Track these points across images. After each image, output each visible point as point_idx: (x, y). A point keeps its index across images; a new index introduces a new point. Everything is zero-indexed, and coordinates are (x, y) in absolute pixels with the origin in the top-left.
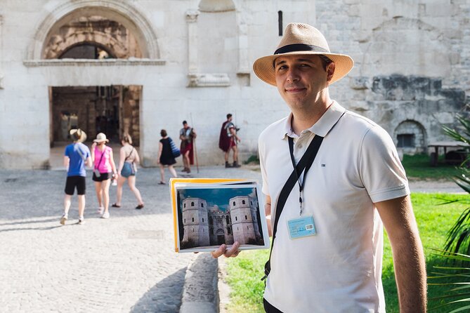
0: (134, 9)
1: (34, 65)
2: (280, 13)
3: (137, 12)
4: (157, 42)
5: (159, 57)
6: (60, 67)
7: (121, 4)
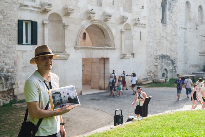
0: (108, 27)
1: (78, 49)
2: (141, 32)
3: (109, 28)
4: (114, 41)
5: (114, 47)
6: (86, 50)
7: (104, 25)
